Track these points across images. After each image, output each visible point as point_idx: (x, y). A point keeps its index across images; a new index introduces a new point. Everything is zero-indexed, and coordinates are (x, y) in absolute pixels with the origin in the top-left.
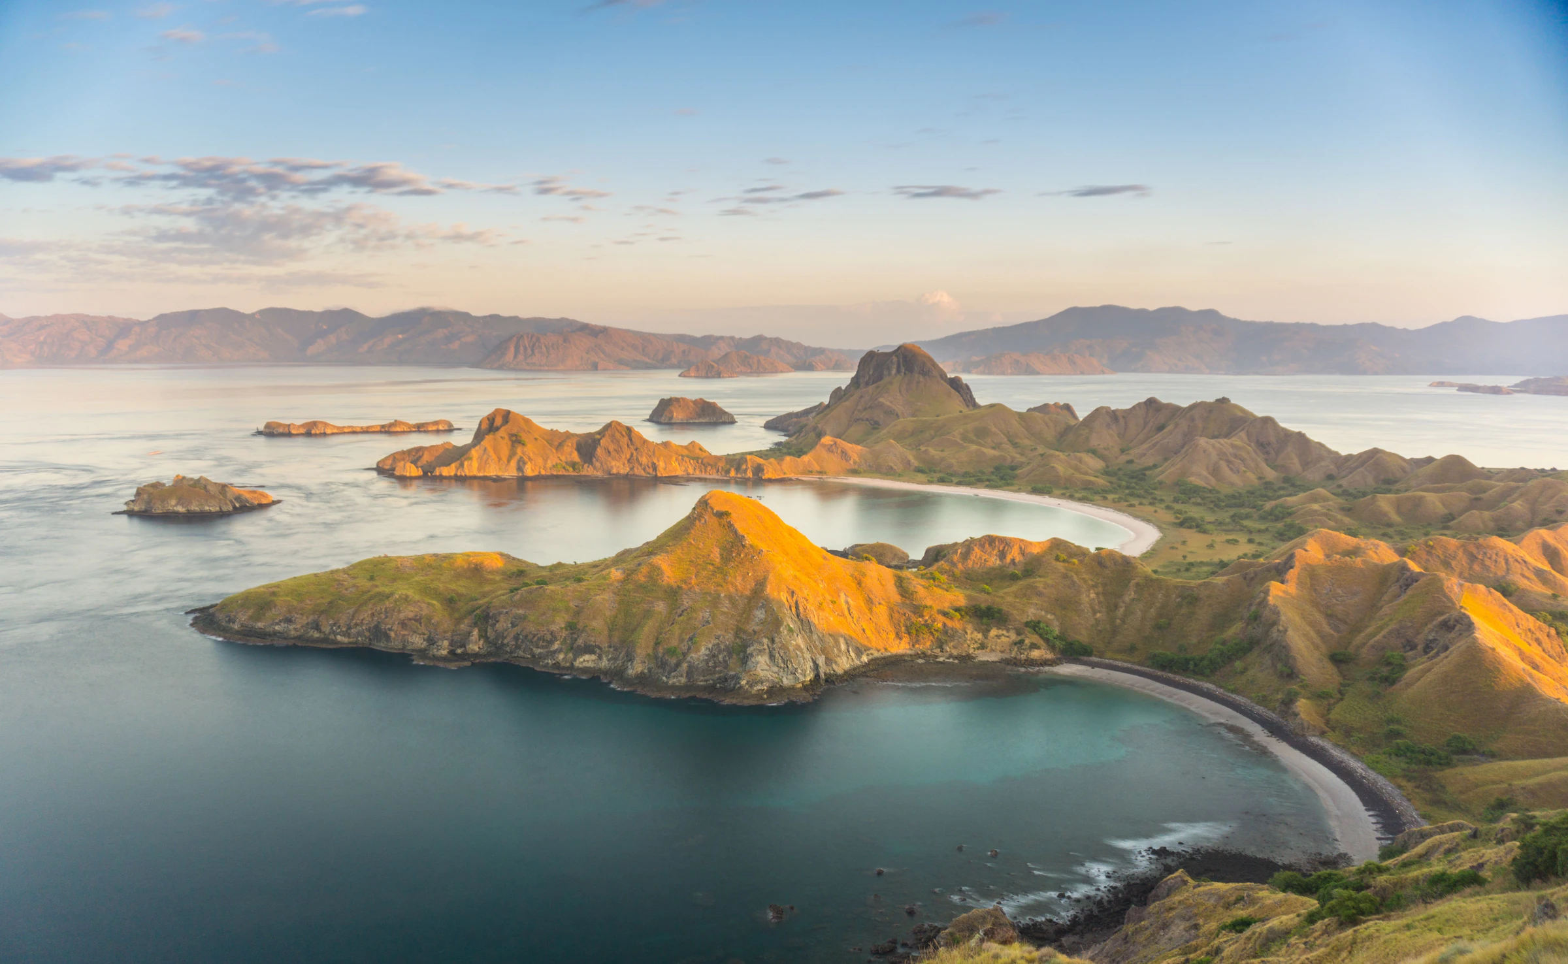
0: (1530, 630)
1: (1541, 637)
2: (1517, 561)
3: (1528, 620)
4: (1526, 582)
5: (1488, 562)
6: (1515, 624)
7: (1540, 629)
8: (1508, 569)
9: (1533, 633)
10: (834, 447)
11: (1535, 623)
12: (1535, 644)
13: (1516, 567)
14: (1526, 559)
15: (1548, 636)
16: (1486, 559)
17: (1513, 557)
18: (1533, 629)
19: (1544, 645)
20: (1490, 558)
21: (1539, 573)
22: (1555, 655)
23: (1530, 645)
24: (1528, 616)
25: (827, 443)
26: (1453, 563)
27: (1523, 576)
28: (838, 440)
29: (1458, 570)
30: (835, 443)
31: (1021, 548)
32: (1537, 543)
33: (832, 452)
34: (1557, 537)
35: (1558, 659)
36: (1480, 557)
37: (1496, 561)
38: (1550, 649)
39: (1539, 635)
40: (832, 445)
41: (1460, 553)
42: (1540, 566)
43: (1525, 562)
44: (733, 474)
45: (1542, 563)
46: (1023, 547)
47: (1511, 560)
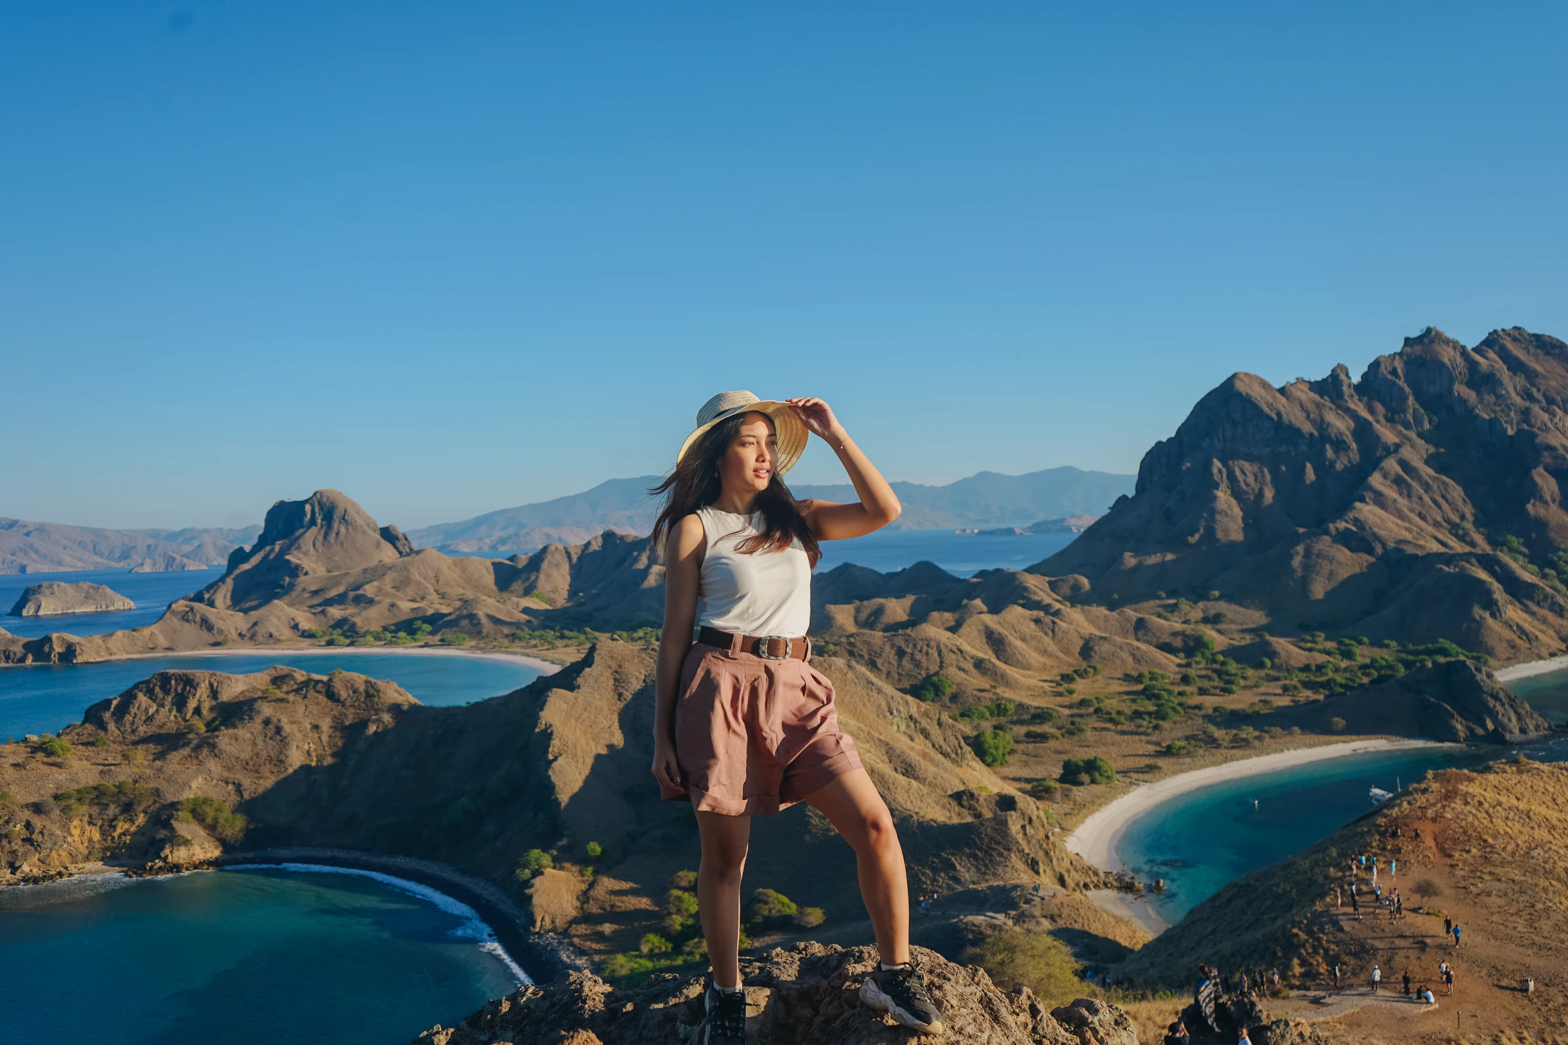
0: (911, 717)
1: (928, 727)
2: (951, 650)
3: (907, 703)
4: (961, 674)
5: (918, 656)
6: (886, 709)
7: (926, 714)
8: (942, 662)
9: (916, 722)
10: (190, 613)
11: (919, 707)
12: (920, 738)
13: (951, 658)
14: (962, 648)
15: (940, 724)
16: (916, 652)
17: (947, 647)
18: (916, 716)
19: (933, 738)
20: (920, 651)
21: (979, 664)
22: (949, 750)
23: (912, 739)
24: (909, 698)
25: (179, 610)
26: (879, 662)
27: (960, 669)
28: (196, 605)
29: (884, 669)
30: (192, 609)
31: (211, 685)
32: (978, 630)
33: (187, 621)
34: (1002, 621)
35: (953, 756)
36: (909, 650)
37: (927, 653)
38: (942, 743)
39: (925, 723)
40: (187, 612)
41: (887, 648)
42: (981, 655)
43: (961, 652)
44: (29, 661)
45: (986, 653)
46: (215, 684)
47: (944, 651)
